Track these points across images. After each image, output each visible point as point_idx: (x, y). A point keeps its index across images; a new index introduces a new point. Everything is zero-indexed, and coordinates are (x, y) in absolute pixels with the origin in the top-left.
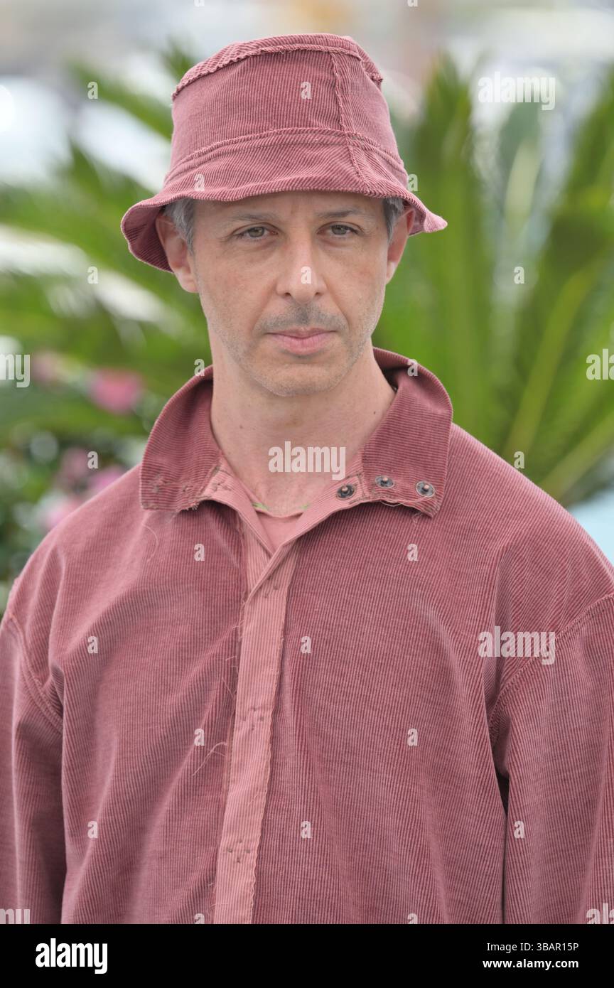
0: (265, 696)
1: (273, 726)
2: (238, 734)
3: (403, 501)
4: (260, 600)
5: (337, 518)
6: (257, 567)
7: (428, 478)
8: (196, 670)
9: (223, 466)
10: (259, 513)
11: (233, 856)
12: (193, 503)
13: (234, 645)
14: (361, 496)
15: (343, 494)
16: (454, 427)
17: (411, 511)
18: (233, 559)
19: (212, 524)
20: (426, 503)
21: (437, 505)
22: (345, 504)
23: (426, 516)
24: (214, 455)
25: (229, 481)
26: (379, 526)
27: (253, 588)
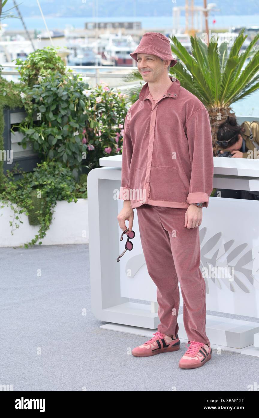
0: (154, 125)
1: (155, 129)
2: (151, 130)
3: (172, 97)
4: (153, 112)
5: (163, 100)
6: (153, 107)
7: (176, 94)
8: (145, 122)
9: (149, 94)
10: (154, 100)
11: (150, 147)
12: (145, 100)
13: (150, 118)
14: (166, 96)
15: (164, 96)
16: (181, 86)
17: (173, 98)
18: (150, 106)
19: (148, 102)
20: (175, 97)
21: (177, 97)
22: (164, 98)
23: (175, 99)
24: (149, 92)
25: (150, 96)
26: (168, 100)
27: (152, 109)
